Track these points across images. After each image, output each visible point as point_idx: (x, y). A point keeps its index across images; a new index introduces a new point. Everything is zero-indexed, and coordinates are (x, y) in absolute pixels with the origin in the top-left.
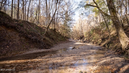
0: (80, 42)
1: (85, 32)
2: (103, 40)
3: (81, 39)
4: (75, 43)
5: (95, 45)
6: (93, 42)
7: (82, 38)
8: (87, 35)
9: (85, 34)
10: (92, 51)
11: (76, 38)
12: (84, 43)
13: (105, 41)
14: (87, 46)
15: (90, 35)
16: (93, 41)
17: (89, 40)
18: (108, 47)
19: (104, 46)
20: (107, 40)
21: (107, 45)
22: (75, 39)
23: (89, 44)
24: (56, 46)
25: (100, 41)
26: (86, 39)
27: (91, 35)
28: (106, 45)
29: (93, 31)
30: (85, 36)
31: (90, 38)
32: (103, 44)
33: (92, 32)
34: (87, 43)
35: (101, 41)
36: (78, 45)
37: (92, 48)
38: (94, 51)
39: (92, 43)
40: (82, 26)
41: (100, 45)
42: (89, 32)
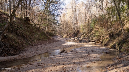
0: (73, 41)
1: (81, 25)
2: (112, 37)
3: (74, 37)
4: (64, 43)
5: (99, 45)
6: (94, 41)
7: (76, 34)
8: (86, 30)
9: (81, 28)
10: (93, 55)
11: (66, 35)
12: (80, 44)
13: (114, 38)
14: (85, 47)
15: (90, 30)
16: (95, 39)
17: (88, 38)
18: (120, 49)
19: (114, 47)
20: (118, 38)
21: (118, 45)
22: (64, 37)
23: (87, 45)
24: (30, 50)
26: (83, 36)
27: (92, 30)
29: (95, 23)
30: (81, 31)
31: (90, 35)
32: (111, 45)
33: (93, 25)
35: (107, 40)
36: (70, 46)
37: (93, 51)
38: (96, 55)
39: (94, 43)
40: (76, 15)
41: (106, 45)
42: (88, 25)
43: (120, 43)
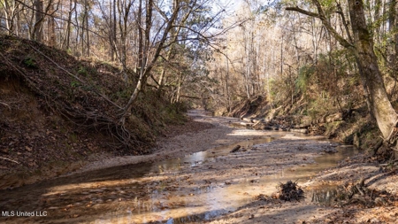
0: (248, 127)
1: (268, 78)
3: (249, 114)
5: (316, 137)
6: (306, 127)
7: (253, 106)
8: (281, 96)
9: (268, 88)
11: (223, 109)
12: (269, 133)
14: (282, 141)
15: (294, 95)
16: (306, 120)
17: (289, 119)
18: (360, 144)
19: (349, 141)
20: (361, 120)
21: (359, 135)
22: (219, 112)
23: (288, 136)
25: (334, 120)
26: (274, 111)
27: (299, 95)
28: (355, 138)
29: (308, 76)
30: (269, 98)
31: (294, 108)
32: (345, 134)
33: (302, 82)
34: (281, 132)
35: (338, 123)
38: (307, 155)
39: (303, 131)
40: (253, 51)
41: (333, 136)
42: (288, 81)
43: (362, 132)
